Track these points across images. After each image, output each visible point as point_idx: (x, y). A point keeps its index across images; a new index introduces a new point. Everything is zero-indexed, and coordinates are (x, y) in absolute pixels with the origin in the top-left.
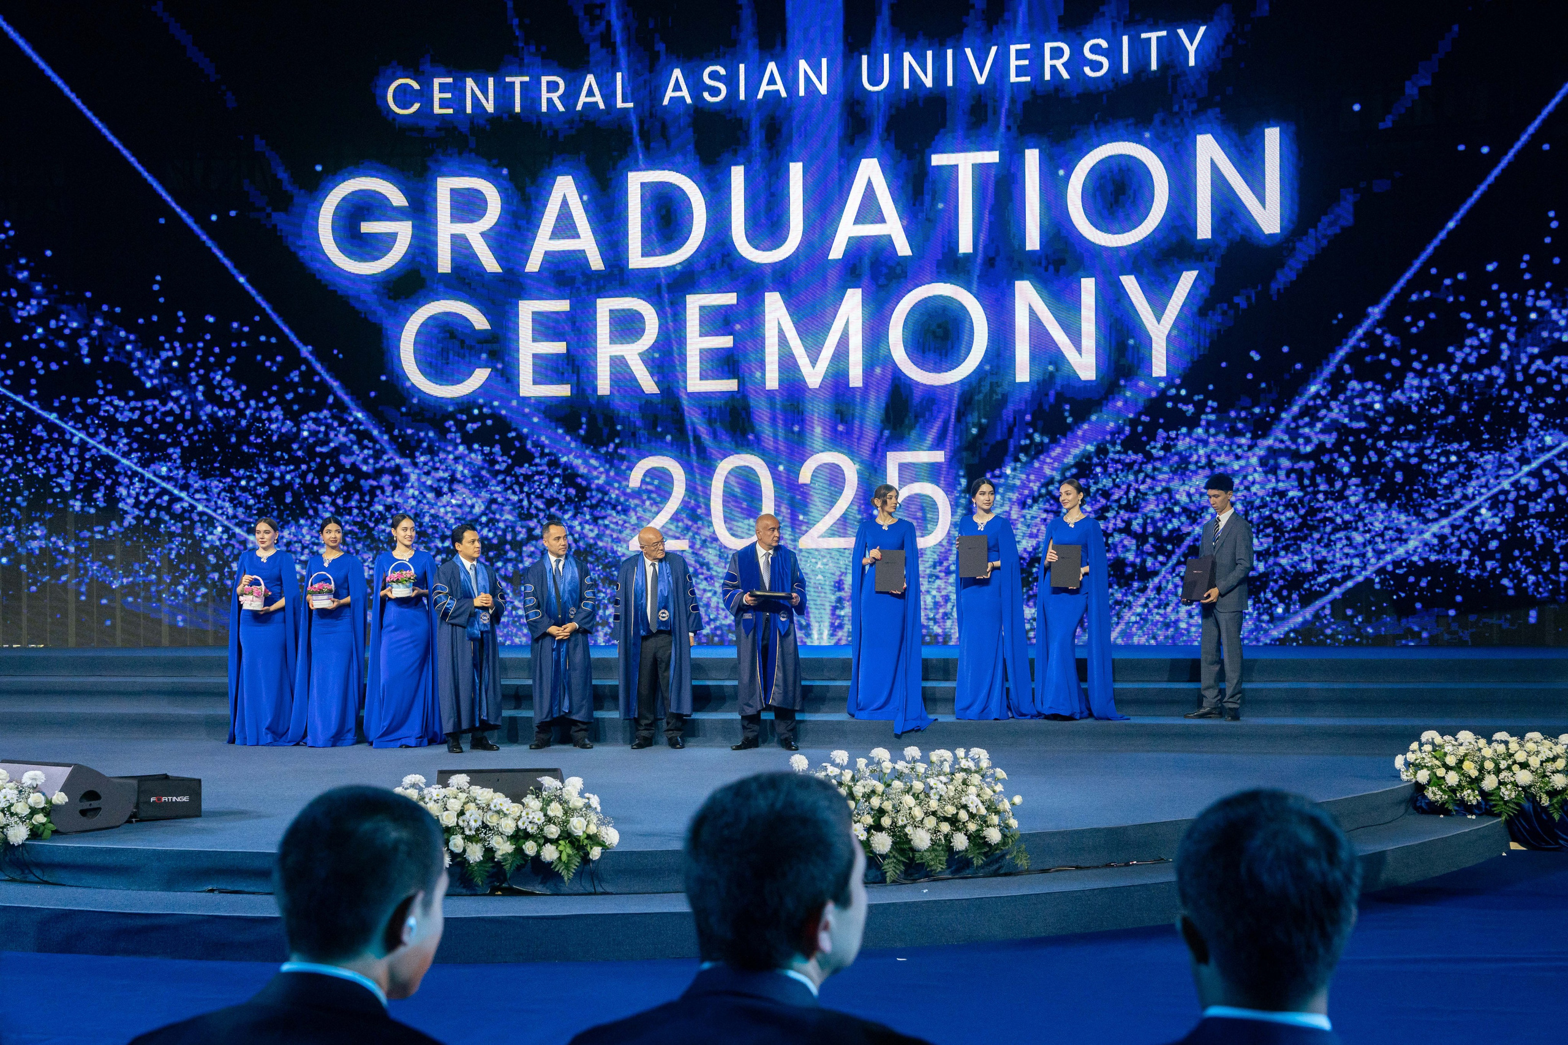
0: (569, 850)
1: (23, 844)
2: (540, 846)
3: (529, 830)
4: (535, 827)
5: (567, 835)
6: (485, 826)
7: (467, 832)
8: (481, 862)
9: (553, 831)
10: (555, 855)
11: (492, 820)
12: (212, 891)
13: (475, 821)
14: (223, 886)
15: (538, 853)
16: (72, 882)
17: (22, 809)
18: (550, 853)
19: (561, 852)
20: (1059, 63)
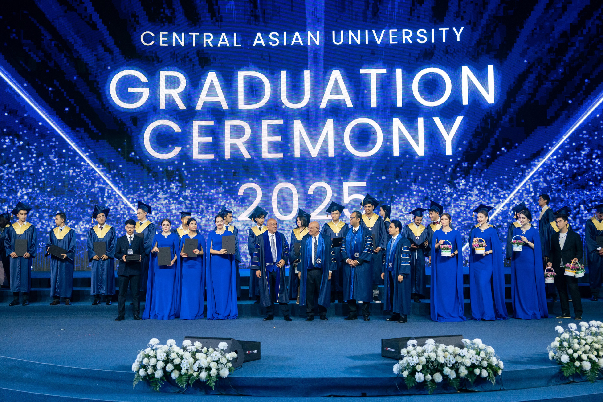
0: (491, 372)
1: (228, 377)
2: (481, 370)
3: (476, 363)
4: (478, 362)
5: (490, 366)
6: (456, 362)
7: (449, 366)
8: (455, 378)
9: (485, 364)
10: (487, 374)
11: (459, 359)
12: (330, 396)
13: (453, 360)
14: (334, 394)
15: (480, 374)
16: (254, 394)
17: (224, 361)
18: (485, 374)
19: (489, 373)
20: (408, 37)
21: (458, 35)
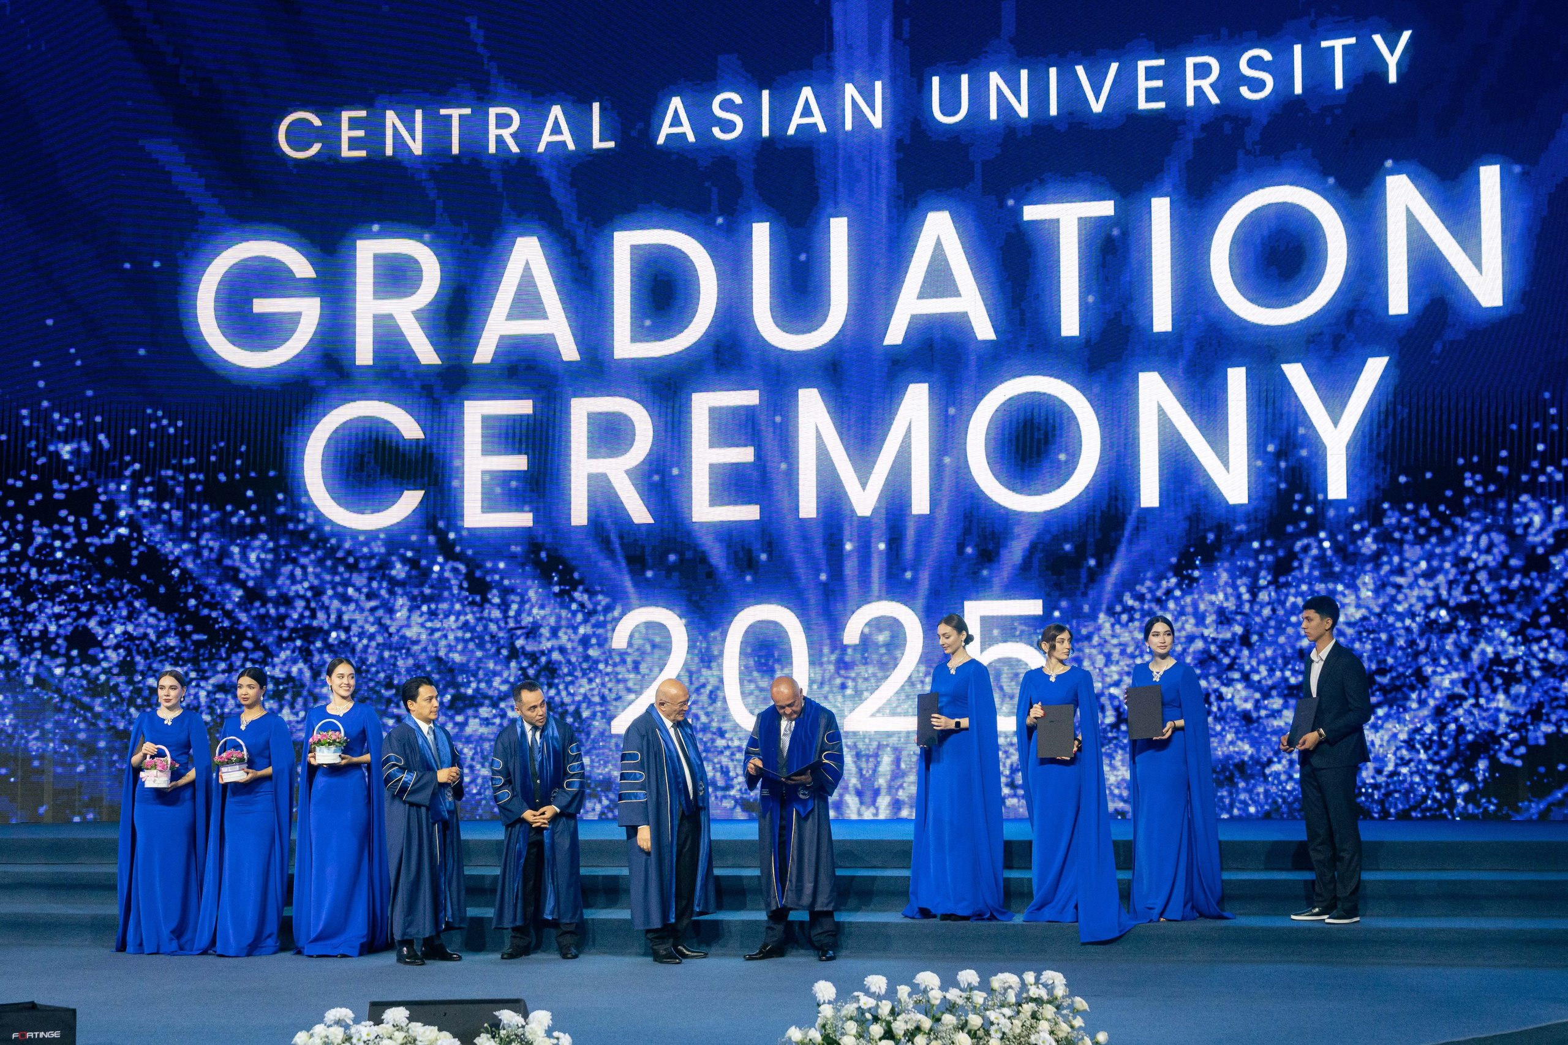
20: (1205, 84)
21: (1392, 61)
